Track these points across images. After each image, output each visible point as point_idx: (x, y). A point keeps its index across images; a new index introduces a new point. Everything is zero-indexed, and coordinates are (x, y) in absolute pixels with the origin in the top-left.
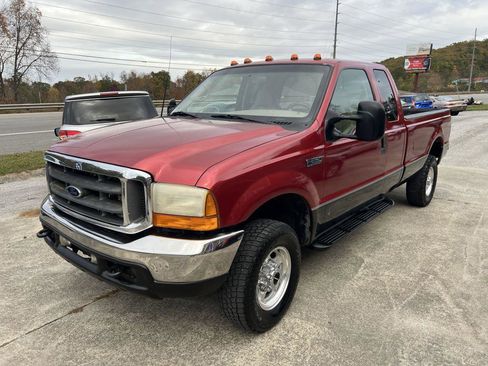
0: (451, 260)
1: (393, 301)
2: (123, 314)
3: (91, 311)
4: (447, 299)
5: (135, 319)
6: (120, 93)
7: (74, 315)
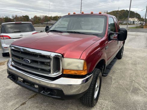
0: (136, 76)
1: (127, 91)
2: (42, 103)
3: (29, 103)
4: (142, 89)
5: (47, 105)
6: (22, 22)
7: (23, 106)
